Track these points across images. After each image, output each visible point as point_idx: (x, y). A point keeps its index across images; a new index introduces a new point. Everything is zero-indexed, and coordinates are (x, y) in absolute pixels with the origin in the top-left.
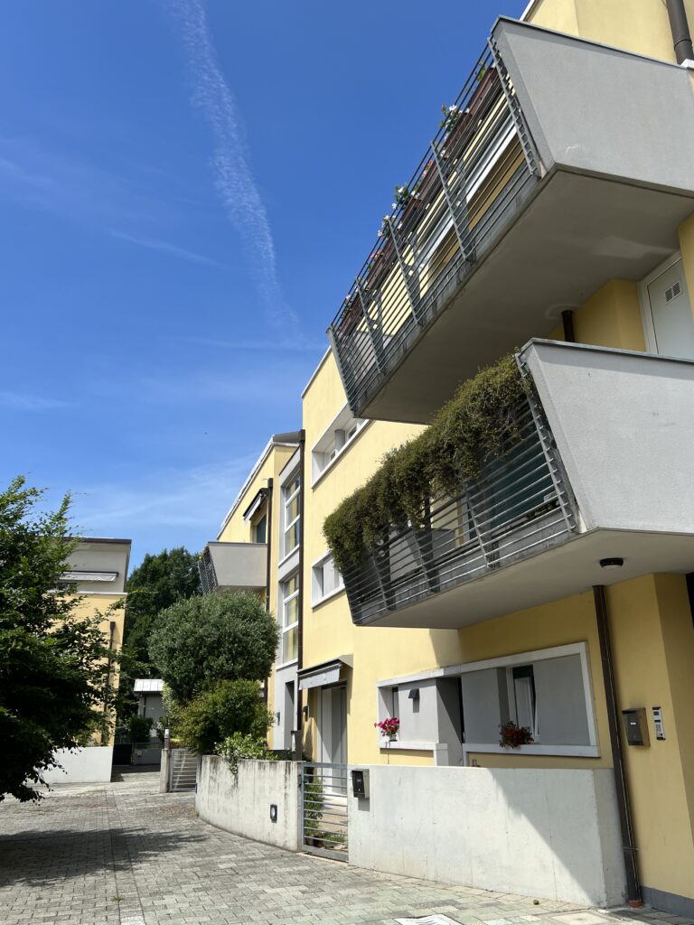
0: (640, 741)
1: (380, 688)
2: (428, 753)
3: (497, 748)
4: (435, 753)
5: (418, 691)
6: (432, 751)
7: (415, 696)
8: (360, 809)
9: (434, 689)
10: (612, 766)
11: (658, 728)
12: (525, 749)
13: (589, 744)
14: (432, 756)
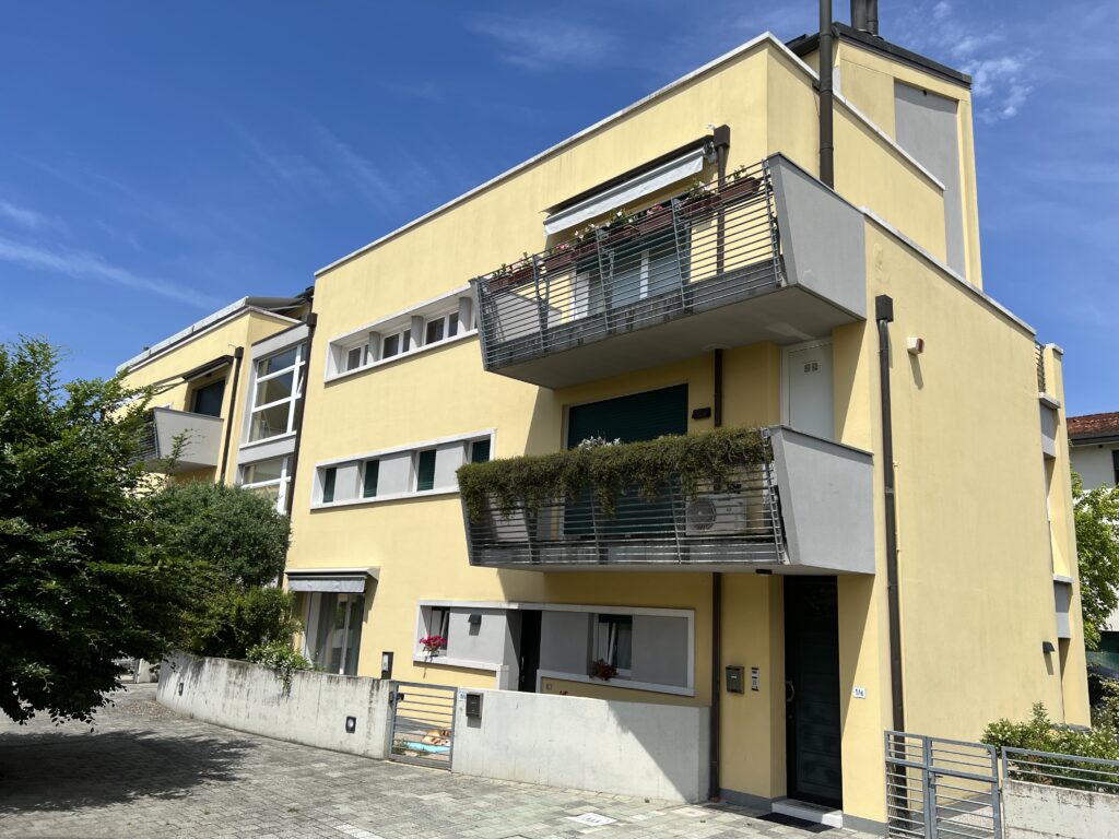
0: (736, 689)
1: (424, 608)
2: (492, 673)
3: (586, 678)
4: (498, 674)
5: (480, 617)
6: (495, 672)
7: (475, 623)
8: (469, 725)
9: (503, 619)
10: (711, 704)
11: (755, 683)
12: (613, 682)
13: (686, 686)
14: (495, 676)
